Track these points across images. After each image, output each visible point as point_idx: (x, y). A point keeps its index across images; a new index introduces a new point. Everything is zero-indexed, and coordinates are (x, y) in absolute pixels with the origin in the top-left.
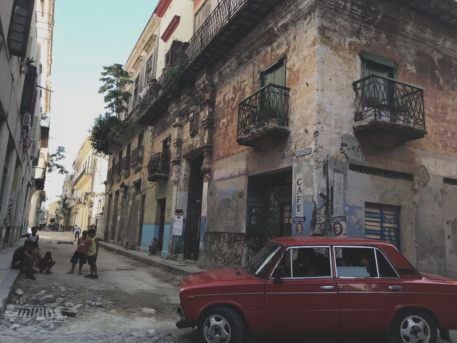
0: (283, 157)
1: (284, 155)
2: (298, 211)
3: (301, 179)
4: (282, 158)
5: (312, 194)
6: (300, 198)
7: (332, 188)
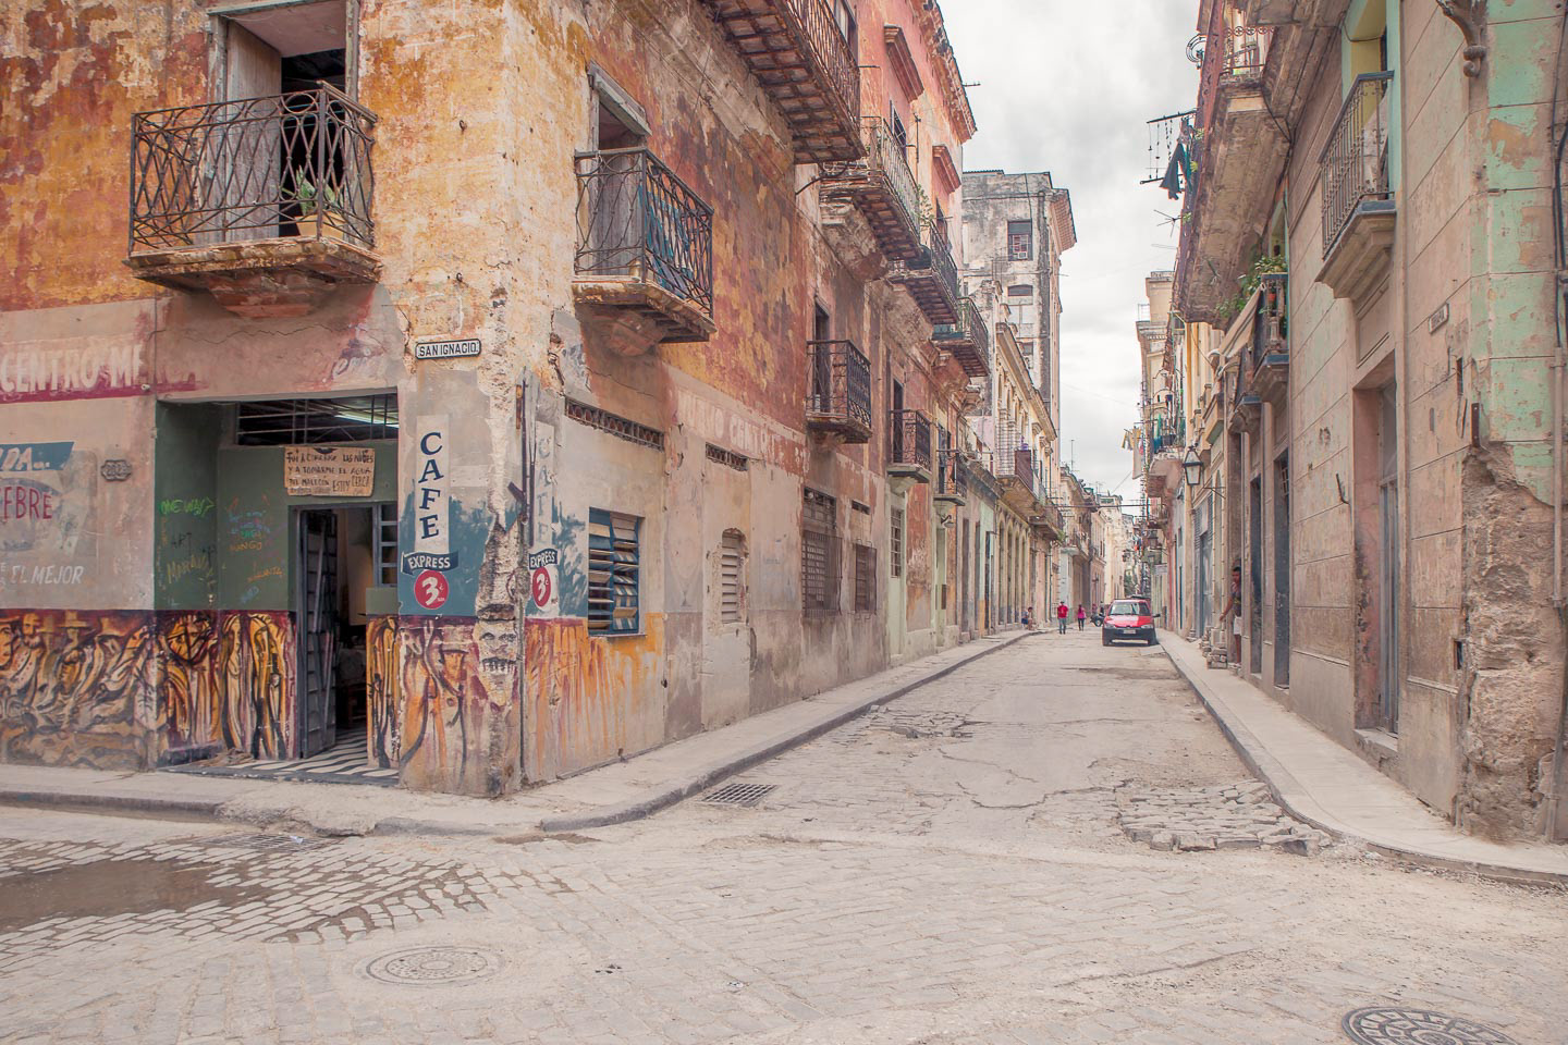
0: (352, 352)
1: (355, 344)
2: (427, 535)
3: (439, 435)
4: (346, 355)
5: (484, 483)
6: (431, 495)
7: (532, 468)
